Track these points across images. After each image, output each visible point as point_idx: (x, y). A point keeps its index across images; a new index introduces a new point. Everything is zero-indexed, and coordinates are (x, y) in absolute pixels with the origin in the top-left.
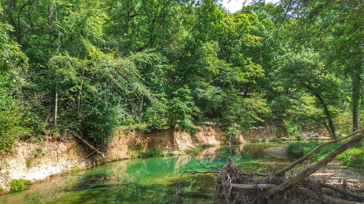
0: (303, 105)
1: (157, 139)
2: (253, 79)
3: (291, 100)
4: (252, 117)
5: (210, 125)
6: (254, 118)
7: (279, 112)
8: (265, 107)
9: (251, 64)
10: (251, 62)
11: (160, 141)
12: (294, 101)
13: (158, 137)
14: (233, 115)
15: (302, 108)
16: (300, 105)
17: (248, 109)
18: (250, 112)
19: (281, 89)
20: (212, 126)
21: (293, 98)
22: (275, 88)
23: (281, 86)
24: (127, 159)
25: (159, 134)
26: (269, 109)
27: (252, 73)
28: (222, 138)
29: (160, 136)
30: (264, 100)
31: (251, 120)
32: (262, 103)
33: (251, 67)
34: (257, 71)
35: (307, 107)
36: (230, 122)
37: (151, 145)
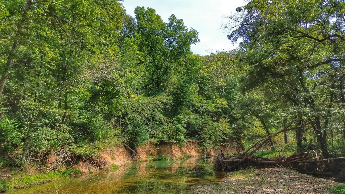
0: (254, 128)
1: (162, 149)
2: (219, 109)
3: (247, 124)
4: (220, 136)
5: (191, 142)
6: (221, 137)
7: (238, 133)
8: (229, 128)
9: (217, 98)
10: (218, 96)
11: (164, 150)
12: (249, 125)
13: (163, 148)
14: (207, 134)
15: (254, 130)
16: (252, 128)
17: (217, 130)
18: (218, 133)
19: (239, 116)
20: (193, 143)
21: (247, 123)
22: (235, 116)
23: (239, 114)
24: (147, 161)
25: (164, 146)
26: (232, 131)
27: (219, 105)
28: (200, 151)
29: (164, 147)
30: (228, 124)
31: (219, 138)
32: (226, 126)
33: (218, 100)
34: (222, 103)
35: (257, 129)
36: (205, 140)
37: (159, 153)
